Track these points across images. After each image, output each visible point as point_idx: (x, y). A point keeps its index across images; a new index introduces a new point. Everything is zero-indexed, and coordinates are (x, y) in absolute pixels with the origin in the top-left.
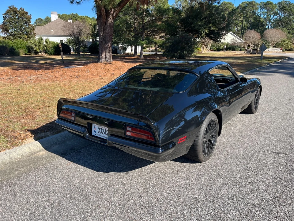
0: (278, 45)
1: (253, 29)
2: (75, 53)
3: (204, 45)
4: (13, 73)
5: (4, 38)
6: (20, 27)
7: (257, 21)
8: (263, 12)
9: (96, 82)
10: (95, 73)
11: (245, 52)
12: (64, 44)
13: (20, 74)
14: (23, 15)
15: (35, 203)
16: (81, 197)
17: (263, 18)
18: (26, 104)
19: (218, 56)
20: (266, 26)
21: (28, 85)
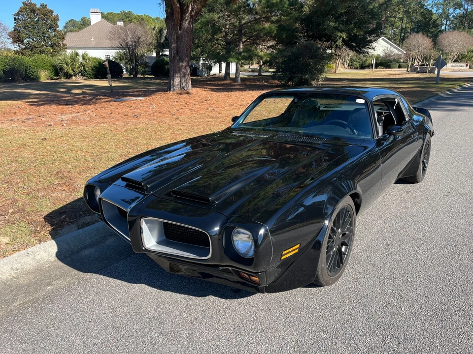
0: (462, 58)
1: (420, 31)
2: (130, 75)
3: (338, 60)
4: (32, 110)
5: (17, 52)
6: (41, 35)
7: (427, 18)
8: (436, 4)
9: (169, 125)
10: (165, 109)
11: (407, 71)
12: (112, 61)
13: (45, 112)
14: (45, 14)
15: (82, 347)
16: (162, 338)
17: (435, 13)
18: (57, 163)
19: (363, 78)
20: (441, 27)
21: (58, 131)
